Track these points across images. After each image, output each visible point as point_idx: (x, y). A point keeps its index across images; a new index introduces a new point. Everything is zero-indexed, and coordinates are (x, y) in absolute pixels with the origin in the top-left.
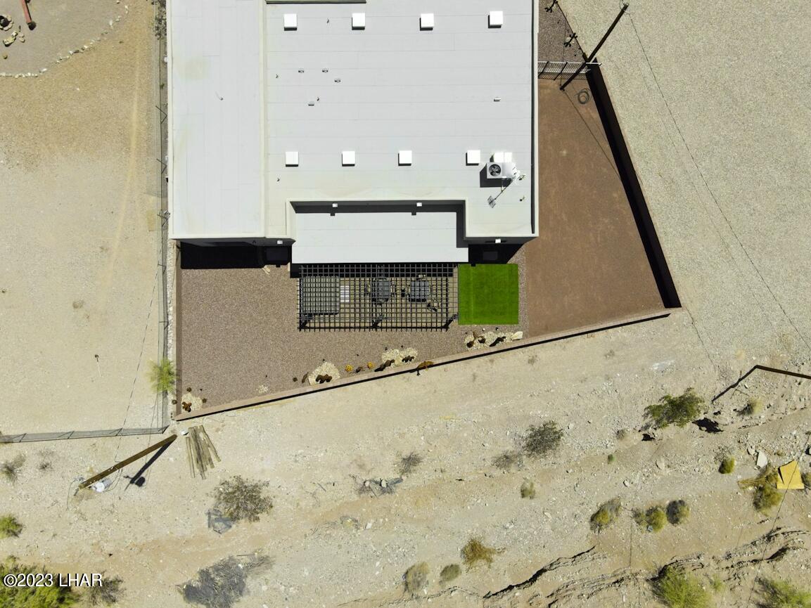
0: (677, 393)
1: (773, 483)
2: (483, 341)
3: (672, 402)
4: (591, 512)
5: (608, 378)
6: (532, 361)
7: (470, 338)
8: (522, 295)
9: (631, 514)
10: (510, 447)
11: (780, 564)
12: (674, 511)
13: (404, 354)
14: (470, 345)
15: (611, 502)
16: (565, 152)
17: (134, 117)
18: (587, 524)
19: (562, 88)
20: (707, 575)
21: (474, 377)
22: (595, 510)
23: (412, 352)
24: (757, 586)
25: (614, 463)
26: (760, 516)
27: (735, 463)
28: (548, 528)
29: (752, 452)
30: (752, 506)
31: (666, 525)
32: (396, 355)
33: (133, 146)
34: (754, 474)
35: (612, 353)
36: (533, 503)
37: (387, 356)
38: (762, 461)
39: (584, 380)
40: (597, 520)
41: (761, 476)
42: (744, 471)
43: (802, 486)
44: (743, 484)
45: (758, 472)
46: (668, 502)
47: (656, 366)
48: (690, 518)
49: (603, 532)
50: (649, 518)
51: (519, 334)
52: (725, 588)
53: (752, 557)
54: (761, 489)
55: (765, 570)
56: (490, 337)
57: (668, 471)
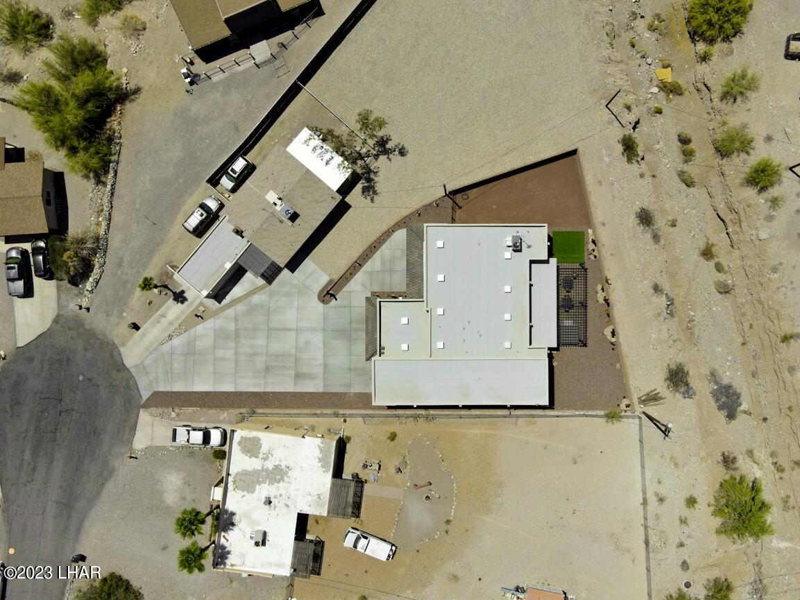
0: (620, 148)
1: (668, 85)
2: (593, 250)
3: (625, 150)
4: (685, 187)
5: (613, 184)
6: (604, 224)
7: (592, 257)
8: (569, 229)
9: (685, 165)
10: (649, 236)
11: (713, 89)
12: (684, 141)
13: (600, 292)
14: (595, 257)
15: (679, 175)
16: (494, 207)
17: (476, 431)
18: (691, 189)
19: (460, 208)
20: (719, 128)
21: (612, 255)
22: (683, 184)
23: (599, 287)
24: (724, 102)
25: (656, 174)
26: (687, 93)
27: (656, 105)
28: (694, 212)
29: (650, 96)
30: (681, 97)
31: (692, 146)
32: (601, 297)
33: (492, 432)
34: (662, 94)
35: (600, 182)
36: (679, 220)
37: (601, 301)
38: (655, 90)
39: (614, 197)
40: (689, 184)
41: (663, 91)
42: (662, 100)
43: (670, 68)
44: (669, 100)
45: (661, 92)
46: (679, 144)
47: (606, 159)
48: (688, 132)
49: (696, 180)
50: (688, 155)
51: (590, 231)
52: (727, 119)
53: (709, 101)
54: (671, 91)
55: (716, 97)
56: (591, 246)
57: (661, 143)
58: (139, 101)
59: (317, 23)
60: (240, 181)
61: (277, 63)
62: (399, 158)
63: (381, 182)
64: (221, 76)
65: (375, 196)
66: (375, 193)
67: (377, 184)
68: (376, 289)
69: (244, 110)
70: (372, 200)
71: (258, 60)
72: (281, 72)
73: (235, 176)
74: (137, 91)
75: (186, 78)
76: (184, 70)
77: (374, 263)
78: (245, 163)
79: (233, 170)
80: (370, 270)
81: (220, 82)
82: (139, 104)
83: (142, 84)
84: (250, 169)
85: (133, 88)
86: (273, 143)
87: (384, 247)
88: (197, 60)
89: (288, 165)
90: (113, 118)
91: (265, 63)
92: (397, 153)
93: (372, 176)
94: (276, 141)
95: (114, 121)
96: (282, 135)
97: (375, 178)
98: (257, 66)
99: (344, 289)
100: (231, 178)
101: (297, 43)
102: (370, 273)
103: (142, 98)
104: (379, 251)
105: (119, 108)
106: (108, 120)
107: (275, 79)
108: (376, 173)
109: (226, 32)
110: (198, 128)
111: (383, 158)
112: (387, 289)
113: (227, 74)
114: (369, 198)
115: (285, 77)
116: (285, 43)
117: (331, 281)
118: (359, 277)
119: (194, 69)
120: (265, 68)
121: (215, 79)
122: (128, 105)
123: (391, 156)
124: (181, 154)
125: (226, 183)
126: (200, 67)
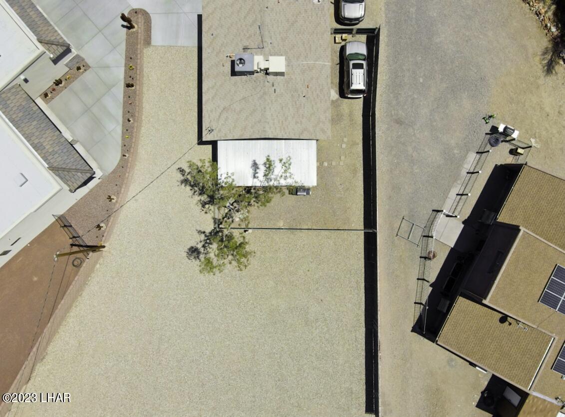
19: (72, 245)
58: (538, 59)
59: (412, 314)
60: (344, 63)
61: (418, 233)
62: (193, 244)
63: (190, 199)
64: (468, 166)
65: (182, 178)
66: (185, 182)
67: (191, 193)
68: (87, 77)
69: (410, 149)
70: (182, 171)
71: (441, 216)
72: (405, 226)
73: (352, 63)
74: (549, 68)
75: (506, 128)
76: (515, 135)
77: (114, 103)
78: (354, 87)
79: (359, 66)
80: (114, 90)
81: (464, 158)
82: (535, 55)
83: (550, 80)
84: (344, 89)
85: (557, 68)
86: (345, 140)
87: (119, 130)
88: (510, 160)
89: (297, 123)
90: (550, 14)
91: (431, 222)
92: (200, 246)
93: (204, 198)
94: (344, 146)
95: (546, 12)
96: (343, 158)
97: (199, 198)
98: (438, 211)
99: (124, 43)
100: (356, 56)
101: (415, 274)
102: (109, 87)
103: (537, 64)
104: (121, 119)
105: (554, 29)
106: (553, 7)
107: (405, 213)
108: (204, 204)
110: (445, 85)
111: (209, 227)
112: (76, 85)
113: (464, 173)
114: (188, 170)
115: (397, 225)
116: (428, 262)
117: (148, 42)
118: (120, 74)
119: (504, 148)
120: (427, 217)
121: (472, 157)
122: (545, 43)
123: (203, 237)
124: (438, 40)
125: (358, 46)
126: (501, 155)
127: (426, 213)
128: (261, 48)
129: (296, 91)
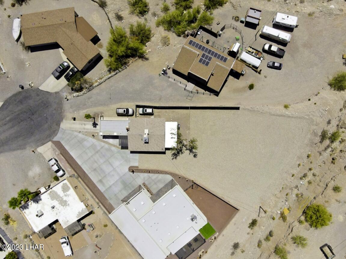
0: (251, 221)
1: (284, 215)
2: (213, 239)
3: (251, 223)
4: (257, 245)
5: (238, 228)
6: (223, 236)
7: (210, 240)
8: (213, 227)
9: (264, 240)
10: (231, 251)
11: (293, 232)
12: (271, 234)
13: (202, 252)
14: (211, 242)
15: (259, 241)
16: (201, 198)
17: (128, 250)
18: (258, 248)
19: (192, 188)
20: (282, 244)
21: (216, 246)
22: (257, 244)
23: (203, 250)
24: (292, 240)
25: (254, 234)
26: (286, 223)
27: (275, 216)
28: (252, 255)
29: (276, 212)
30: (283, 222)
31: (271, 238)
32: (200, 253)
33: (132, 255)
34: (279, 215)
35: (235, 224)
36: (245, 252)
37: (199, 254)
38: (279, 212)
39: (234, 232)
40: (259, 246)
41: (281, 215)
42: (277, 217)
43: (289, 212)
44: (279, 218)
45: (280, 214)
46: (269, 233)
47: (244, 220)
48: (274, 233)
49: (262, 248)
50: (267, 239)
51: (218, 234)
52: (287, 245)
53: (288, 234)
54: (283, 218)
55: (291, 235)
56: (213, 238)
57: (264, 227)
58: (144, 62)
59: (213, 96)
60: (145, 114)
61: (191, 94)
62: (193, 156)
63: (181, 157)
64: (173, 81)
65: (175, 159)
66: (176, 158)
67: (179, 156)
68: (146, 183)
69: (168, 96)
70: (173, 159)
71: (187, 88)
72: (189, 98)
73: (145, 112)
74: (147, 59)
75: (163, 71)
76: (165, 69)
77: (154, 176)
78: (151, 112)
79: (146, 110)
80: (150, 176)
81: (171, 82)
82: (143, 63)
83: (150, 59)
84: (151, 114)
85: (147, 57)
86: (165, 114)
87: (161, 175)
88: (171, 70)
89: (161, 127)
90: (132, 59)
91: (188, 91)
92: (193, 154)
93: (180, 153)
94: (167, 114)
95: (132, 60)
96: (170, 115)
97: (180, 154)
98: (185, 89)
99: (138, 173)
100: (143, 111)
101: (202, 95)
102: (150, 177)
103: (146, 62)
104: (158, 174)
105: (137, 58)
106: (131, 58)
107: (185, 98)
108: (182, 153)
109: (186, 74)
110: (151, 87)
111: (188, 151)
112: (149, 186)
113: (174, 82)
114: (173, 157)
115: (188, 100)
116: (199, 92)
117: (137, 167)
118: (146, 175)
119: (168, 71)
120: (186, 92)
121: (170, 79)
122: (140, 60)
123: (191, 153)
124: (139, 89)
125: (141, 110)
126: (170, 72)
127: (185, 92)
128: (142, 136)
129: (153, 127)
